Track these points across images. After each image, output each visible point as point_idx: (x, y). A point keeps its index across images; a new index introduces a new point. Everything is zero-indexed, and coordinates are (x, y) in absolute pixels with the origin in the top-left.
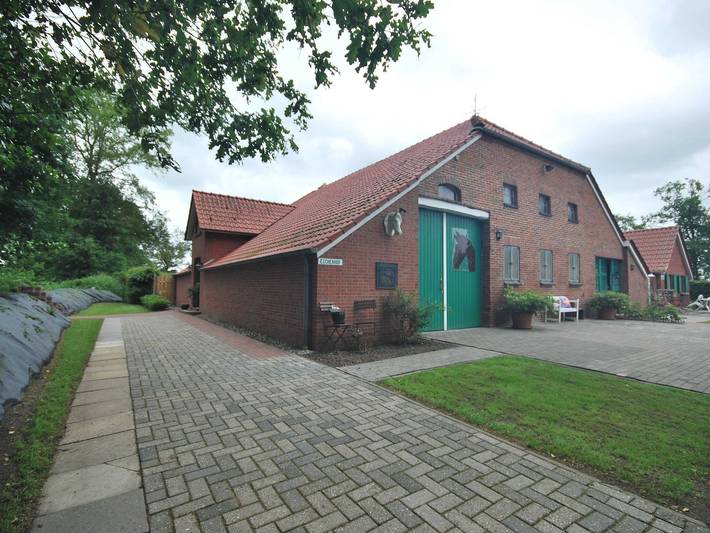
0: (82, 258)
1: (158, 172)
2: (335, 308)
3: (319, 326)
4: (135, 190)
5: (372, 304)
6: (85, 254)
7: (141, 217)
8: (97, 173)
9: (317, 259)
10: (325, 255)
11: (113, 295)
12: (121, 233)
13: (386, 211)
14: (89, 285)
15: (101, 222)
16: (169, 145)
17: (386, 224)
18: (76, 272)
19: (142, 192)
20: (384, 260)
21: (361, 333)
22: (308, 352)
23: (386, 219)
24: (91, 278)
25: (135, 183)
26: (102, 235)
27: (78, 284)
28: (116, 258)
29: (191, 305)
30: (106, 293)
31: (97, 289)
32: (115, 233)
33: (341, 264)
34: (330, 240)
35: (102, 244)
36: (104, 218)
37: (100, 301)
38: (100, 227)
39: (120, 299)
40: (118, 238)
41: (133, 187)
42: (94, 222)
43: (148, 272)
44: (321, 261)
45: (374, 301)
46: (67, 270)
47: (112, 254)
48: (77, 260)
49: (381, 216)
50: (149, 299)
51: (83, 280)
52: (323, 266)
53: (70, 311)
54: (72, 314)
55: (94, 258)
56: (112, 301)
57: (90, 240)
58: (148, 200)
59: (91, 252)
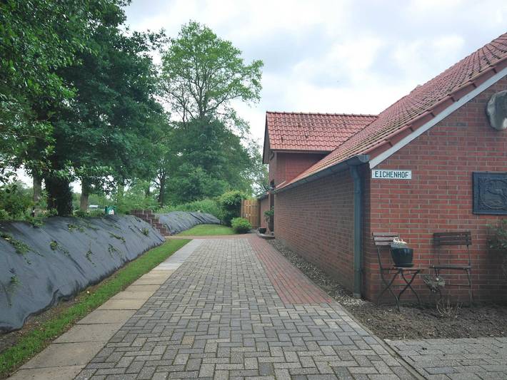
0: (194, 186)
1: (252, 103)
2: (398, 242)
3: (374, 268)
4: (233, 122)
5: (465, 238)
6: (196, 182)
7: (238, 147)
8: (205, 111)
9: (369, 171)
10: (382, 165)
11: (214, 217)
12: (222, 162)
13: (491, 90)
14: (197, 208)
15: (207, 154)
16: (259, 76)
17: (491, 110)
18: (190, 197)
19: (238, 123)
20: (488, 168)
21: (442, 284)
22: (359, 302)
23: (492, 102)
24: (198, 203)
25: (233, 116)
26: (208, 164)
27: (188, 208)
28: (218, 184)
29: (268, 230)
30: (208, 216)
31: (201, 212)
32: (218, 163)
33: (409, 177)
34: (390, 143)
35: (208, 173)
36: (210, 150)
37: (204, 223)
38: (207, 158)
39: (218, 221)
40: (220, 166)
41: (231, 119)
42: (202, 154)
43: (237, 196)
44: (375, 175)
45: (467, 234)
46: (184, 196)
47: (215, 181)
48: (191, 187)
49: (482, 99)
50: (236, 222)
51: (192, 204)
52: (379, 181)
53: (173, 231)
54: (174, 234)
55: (202, 184)
56: (212, 223)
57: (199, 169)
58: (244, 130)
59: (200, 180)
